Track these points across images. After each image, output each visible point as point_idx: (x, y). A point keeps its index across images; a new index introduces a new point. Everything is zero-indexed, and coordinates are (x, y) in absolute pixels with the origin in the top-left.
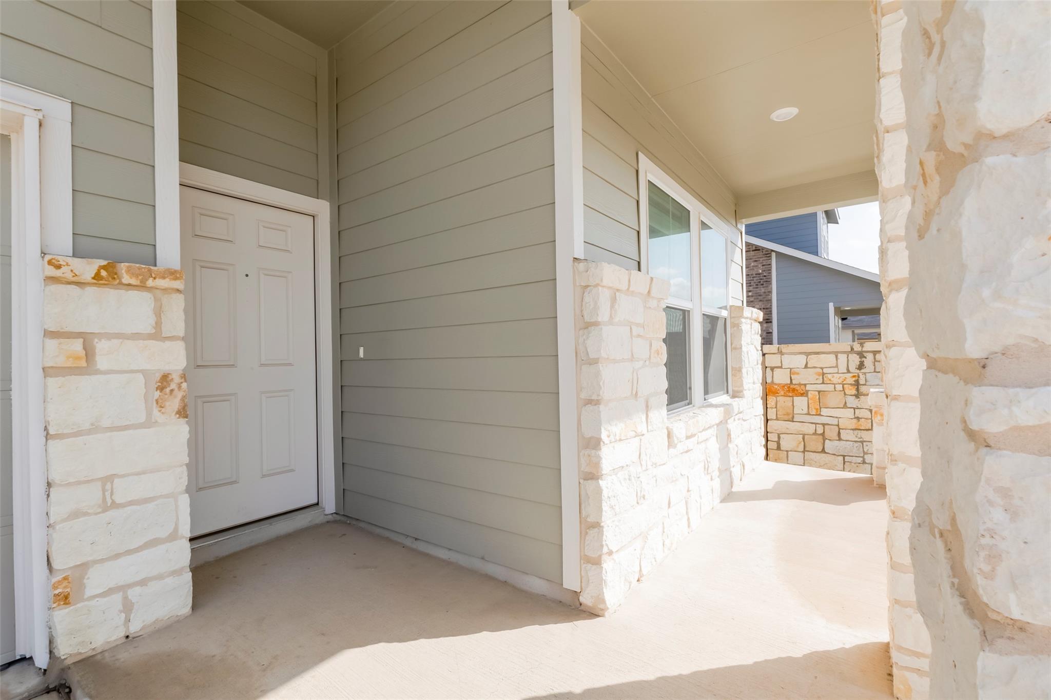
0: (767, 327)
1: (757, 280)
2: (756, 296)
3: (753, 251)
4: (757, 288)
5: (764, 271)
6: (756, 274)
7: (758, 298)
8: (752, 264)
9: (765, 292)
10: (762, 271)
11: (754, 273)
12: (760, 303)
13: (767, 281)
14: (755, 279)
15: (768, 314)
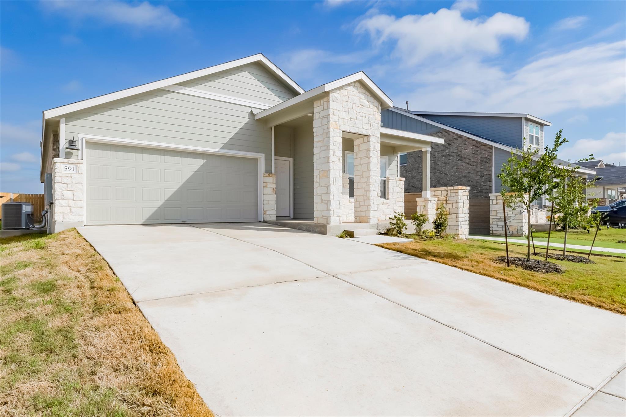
0: (489, 184)
1: (485, 160)
2: (485, 168)
3: (484, 145)
4: (485, 164)
5: (489, 156)
6: (485, 157)
7: (485, 169)
8: (483, 152)
9: (489, 166)
10: (488, 156)
11: (484, 157)
12: (486, 172)
13: (489, 161)
14: (484, 160)
15: (490, 177)
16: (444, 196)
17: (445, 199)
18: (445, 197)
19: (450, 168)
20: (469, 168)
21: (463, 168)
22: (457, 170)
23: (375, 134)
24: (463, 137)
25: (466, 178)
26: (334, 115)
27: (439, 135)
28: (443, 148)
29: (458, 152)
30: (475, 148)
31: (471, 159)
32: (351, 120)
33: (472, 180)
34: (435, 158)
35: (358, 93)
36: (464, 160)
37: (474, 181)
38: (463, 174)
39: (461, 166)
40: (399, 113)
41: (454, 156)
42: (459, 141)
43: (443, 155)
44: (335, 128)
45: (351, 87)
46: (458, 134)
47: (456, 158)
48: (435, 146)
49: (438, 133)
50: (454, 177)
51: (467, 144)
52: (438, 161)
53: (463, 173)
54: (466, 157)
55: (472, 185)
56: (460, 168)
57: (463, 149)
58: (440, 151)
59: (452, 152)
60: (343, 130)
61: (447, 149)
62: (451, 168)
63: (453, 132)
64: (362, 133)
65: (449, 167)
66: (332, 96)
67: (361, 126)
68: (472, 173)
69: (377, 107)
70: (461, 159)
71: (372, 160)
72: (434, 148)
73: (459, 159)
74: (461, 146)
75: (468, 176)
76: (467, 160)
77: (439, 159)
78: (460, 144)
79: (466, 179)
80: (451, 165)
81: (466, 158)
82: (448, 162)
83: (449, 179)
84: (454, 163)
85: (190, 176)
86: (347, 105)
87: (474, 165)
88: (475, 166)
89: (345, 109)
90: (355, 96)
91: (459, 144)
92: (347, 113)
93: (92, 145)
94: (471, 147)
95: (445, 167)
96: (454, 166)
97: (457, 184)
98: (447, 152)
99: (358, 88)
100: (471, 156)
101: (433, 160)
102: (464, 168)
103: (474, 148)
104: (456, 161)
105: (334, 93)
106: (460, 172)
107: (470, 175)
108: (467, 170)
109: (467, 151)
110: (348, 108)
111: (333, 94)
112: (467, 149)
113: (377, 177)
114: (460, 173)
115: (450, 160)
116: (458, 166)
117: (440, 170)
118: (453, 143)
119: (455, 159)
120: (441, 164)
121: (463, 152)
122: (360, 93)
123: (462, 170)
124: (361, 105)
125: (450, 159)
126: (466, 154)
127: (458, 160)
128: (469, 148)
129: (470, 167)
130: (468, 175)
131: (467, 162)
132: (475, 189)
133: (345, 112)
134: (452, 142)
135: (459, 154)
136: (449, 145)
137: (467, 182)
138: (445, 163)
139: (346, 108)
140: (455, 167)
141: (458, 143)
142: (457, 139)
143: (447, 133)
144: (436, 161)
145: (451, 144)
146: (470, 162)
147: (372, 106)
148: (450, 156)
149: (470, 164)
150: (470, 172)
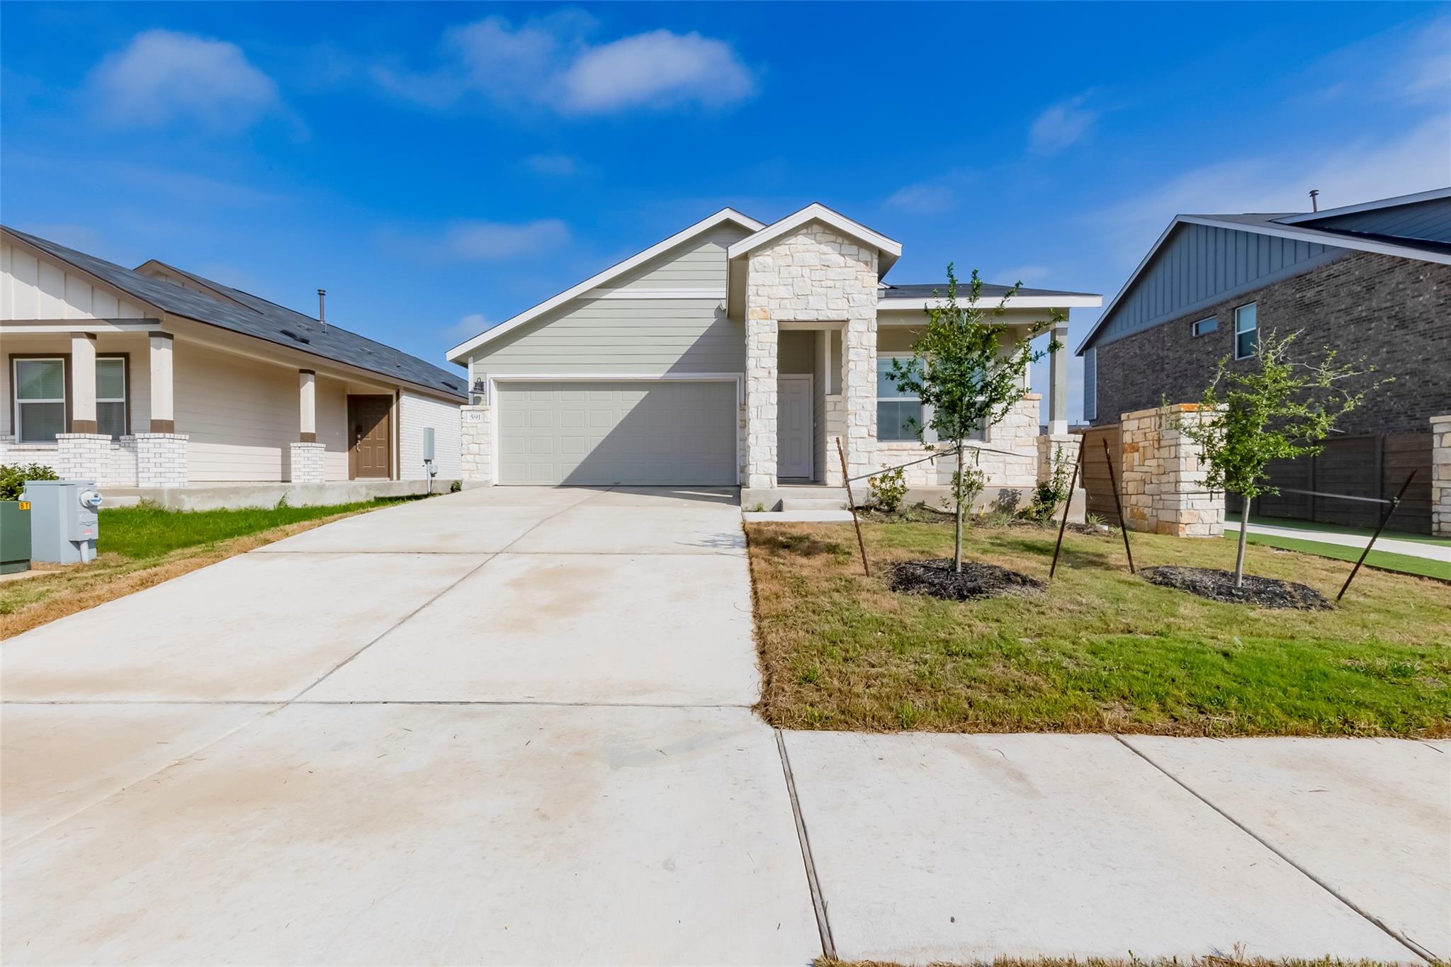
16: (1156, 430)
17: (1156, 438)
18: (1156, 433)
19: (1370, 352)
20: (1426, 349)
21: (1408, 348)
22: (1390, 355)
23: (860, 315)
24: (1410, 261)
25: (1416, 376)
26: (760, 296)
27: (1341, 267)
28: (1352, 302)
29: (1392, 306)
30: (1446, 288)
31: (1432, 322)
32: (798, 299)
33: (1436, 380)
34: (1329, 329)
35: (818, 245)
36: (1411, 326)
37: (1441, 383)
38: (1409, 366)
39: (1402, 343)
40: (1240, 231)
41: (1381, 320)
42: (1399, 275)
43: (1352, 320)
44: (760, 319)
45: (800, 237)
46: (1394, 257)
47: (1388, 324)
48: (1329, 299)
49: (1340, 262)
50: (1380, 375)
51: (1422, 280)
52: (1336, 337)
53: (1407, 363)
54: (1418, 318)
55: (1436, 395)
56: (1398, 349)
57: (1408, 295)
58: (1342, 310)
59: (1376, 309)
60: (779, 318)
61: (1362, 302)
62: (1372, 352)
63: (1381, 255)
64: (826, 319)
65: (1366, 350)
66: (754, 263)
67: (825, 305)
68: (1436, 362)
69: (866, 263)
70: (1402, 324)
71: (854, 367)
72: (1328, 305)
73: (1396, 326)
74: (1404, 289)
75: (1425, 371)
76: (1422, 326)
77: (1341, 333)
78: (1401, 283)
79: (1416, 379)
80: (1372, 343)
81: (1417, 320)
82: (1365, 337)
83: (1365, 384)
84: (1381, 337)
85: (625, 415)
86: (789, 273)
87: (1441, 338)
88: (1445, 341)
89: (784, 281)
90: (808, 251)
91: (1398, 284)
92: (790, 287)
93: (504, 385)
94: (1435, 288)
95: (1354, 352)
96: (1382, 347)
97: (1388, 393)
98: (1362, 311)
99: (815, 237)
100: (1433, 311)
101: (1324, 337)
102: (1412, 348)
103: (1443, 289)
104: (1389, 331)
105: (758, 256)
106: (1398, 361)
107: (1428, 367)
108: (1420, 354)
109: (1421, 299)
110: (793, 278)
111: (756, 259)
112: (1421, 296)
113: (866, 400)
114: (1399, 364)
115: (1370, 332)
116: (1393, 345)
117: (1340, 362)
118: (1380, 282)
119: (1385, 326)
120: (1345, 344)
121: (1408, 302)
122: (820, 244)
123: (1406, 355)
124: (824, 266)
125: (1370, 329)
126: (1420, 307)
127: (1393, 327)
128: (1426, 290)
129: (1429, 345)
130: (1422, 367)
131: (1419, 332)
132: (1446, 405)
133: (785, 285)
134: (1377, 281)
135: (1397, 313)
136: (1367, 290)
137: (1420, 386)
138: (1357, 341)
139: (787, 278)
140: (1385, 350)
141: (1394, 281)
142: (1391, 270)
143: (1362, 260)
144: (1332, 337)
145: (1373, 288)
146: (1431, 329)
147: (851, 262)
148: (1370, 319)
149: (1430, 337)
150: (1428, 359)
